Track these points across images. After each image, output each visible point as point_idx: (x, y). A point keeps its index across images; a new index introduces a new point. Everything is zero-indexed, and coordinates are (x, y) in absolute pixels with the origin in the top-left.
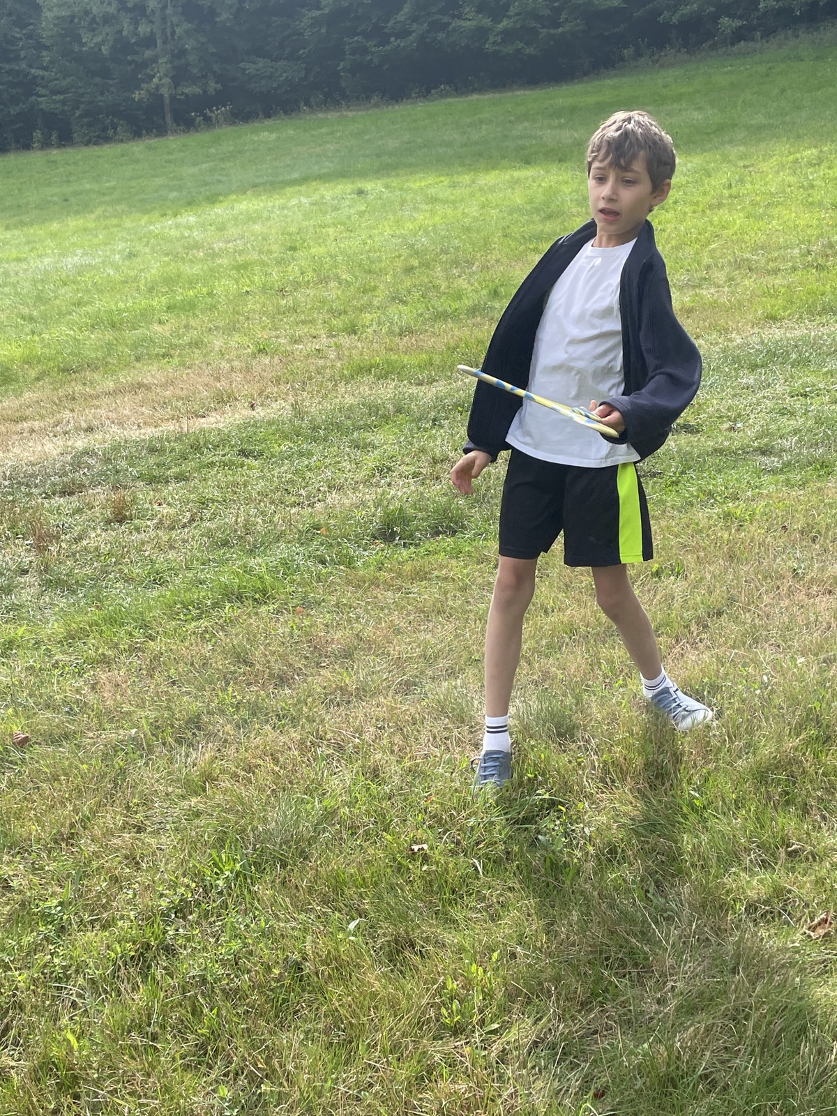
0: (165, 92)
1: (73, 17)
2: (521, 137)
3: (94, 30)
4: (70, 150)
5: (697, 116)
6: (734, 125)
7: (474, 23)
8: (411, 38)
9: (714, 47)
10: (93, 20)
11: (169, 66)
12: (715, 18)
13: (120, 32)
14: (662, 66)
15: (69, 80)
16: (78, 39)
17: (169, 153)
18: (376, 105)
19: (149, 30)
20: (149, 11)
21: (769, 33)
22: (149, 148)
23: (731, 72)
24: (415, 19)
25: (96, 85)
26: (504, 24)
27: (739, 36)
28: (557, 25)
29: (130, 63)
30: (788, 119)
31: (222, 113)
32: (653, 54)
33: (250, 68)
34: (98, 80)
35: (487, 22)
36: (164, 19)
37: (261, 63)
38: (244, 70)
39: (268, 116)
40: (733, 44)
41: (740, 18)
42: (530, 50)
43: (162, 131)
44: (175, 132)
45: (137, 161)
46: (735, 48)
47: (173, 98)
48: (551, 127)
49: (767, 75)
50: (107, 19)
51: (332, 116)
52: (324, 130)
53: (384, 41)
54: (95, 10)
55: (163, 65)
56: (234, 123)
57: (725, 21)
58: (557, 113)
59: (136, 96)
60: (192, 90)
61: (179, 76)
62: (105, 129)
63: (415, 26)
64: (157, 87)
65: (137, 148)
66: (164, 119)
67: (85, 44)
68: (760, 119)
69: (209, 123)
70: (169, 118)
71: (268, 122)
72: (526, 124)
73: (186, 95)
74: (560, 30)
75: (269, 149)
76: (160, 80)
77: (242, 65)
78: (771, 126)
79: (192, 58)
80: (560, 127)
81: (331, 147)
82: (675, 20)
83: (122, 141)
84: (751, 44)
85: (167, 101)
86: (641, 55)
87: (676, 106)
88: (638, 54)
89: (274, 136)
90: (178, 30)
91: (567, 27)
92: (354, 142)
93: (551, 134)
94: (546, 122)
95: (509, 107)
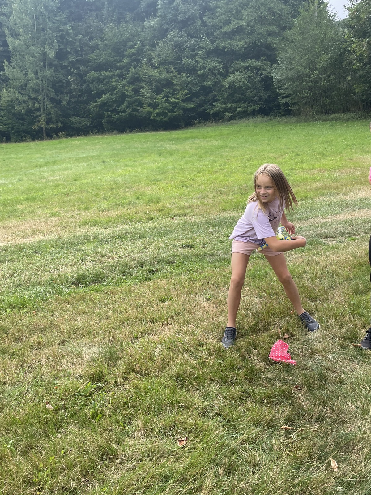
0: (43, 126)
1: (12, 100)
2: (159, 147)
3: (19, 105)
4: (9, 144)
5: (215, 142)
6: (226, 146)
7: (147, 110)
8: (127, 113)
9: (224, 121)
10: (19, 102)
11: (45, 118)
12: (224, 112)
13: (28, 106)
14: (207, 126)
15: (10, 121)
16: (14, 107)
17: (43, 146)
18: (115, 134)
19: (38, 106)
20: (38, 100)
21: (240, 118)
22: (36, 144)
23: (228, 130)
24: (128, 107)
25: (19, 123)
26: (157, 111)
27: (231, 118)
28: (174, 112)
29: (32, 116)
30: (243, 145)
31: (63, 134)
32: (204, 123)
33: (73, 120)
34: (20, 121)
35: (152, 110)
36: (44, 103)
37: (77, 118)
38: (71, 120)
39: (79, 136)
40: (229, 121)
41: (232, 113)
42: (165, 119)
43: (42, 139)
44: (46, 139)
45: (32, 148)
46: (230, 122)
47: (46, 128)
48: (169, 144)
49: (239, 131)
50: (24, 102)
51: (100, 137)
52: (96, 141)
53: (118, 113)
54: (20, 99)
55: (43, 117)
56: (67, 137)
57: (227, 113)
58: (172, 140)
59: (34, 127)
60: (52, 126)
61: (48, 121)
62: (22, 137)
63: (128, 109)
64: (41, 125)
65: (32, 144)
66: (43, 135)
67: (16, 110)
68: (235, 145)
69: (58, 137)
70: (45, 134)
71: (78, 138)
72: (162, 142)
73: (51, 128)
74: (175, 113)
75: (77, 147)
76: (42, 123)
77: (70, 119)
78: (238, 147)
79: (53, 116)
80: (172, 144)
81: (98, 147)
82: (211, 112)
83: (28, 141)
84: (235, 121)
85: (44, 129)
86: (201, 123)
87: (210, 139)
88: (200, 122)
89: (79, 142)
90: (48, 106)
91: (177, 113)
92: (105, 145)
93: (169, 146)
94: (168, 142)
95: (158, 137)
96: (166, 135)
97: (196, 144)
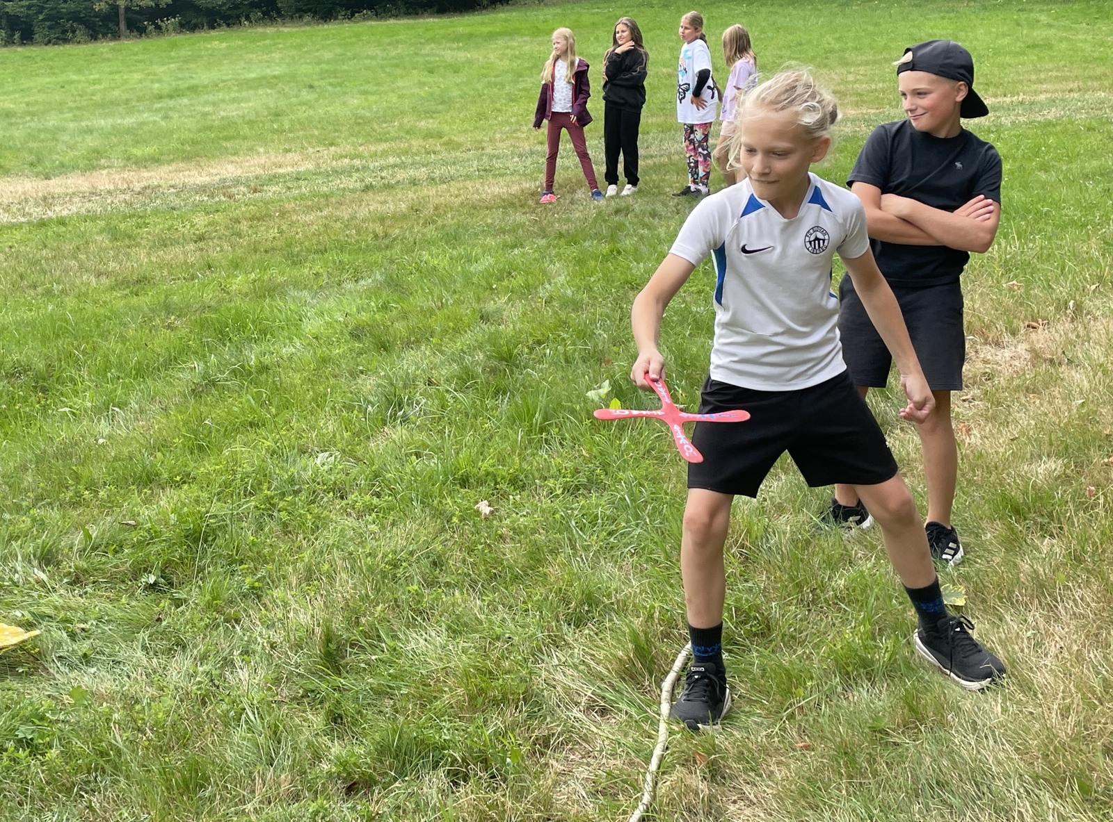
2: (428, 55)
18: (308, 24)
31: (172, 23)
43: (116, 36)
44: (127, 37)
47: (128, 9)
48: (452, 49)
51: (270, 30)
52: (266, 42)
58: (457, 39)
59: (96, 7)
60: (146, 2)
62: (64, 32)
66: (118, 25)
69: (159, 31)
70: (123, 25)
71: (215, 33)
72: (433, 45)
73: (141, 7)
75: (224, 55)
80: (459, 49)
81: (277, 56)
83: (79, 42)
85: (122, 11)
89: (224, 45)
92: (294, 52)
93: (450, 54)
94: (448, 45)
95: (420, 31)
96: (441, 28)
97: (513, 48)
